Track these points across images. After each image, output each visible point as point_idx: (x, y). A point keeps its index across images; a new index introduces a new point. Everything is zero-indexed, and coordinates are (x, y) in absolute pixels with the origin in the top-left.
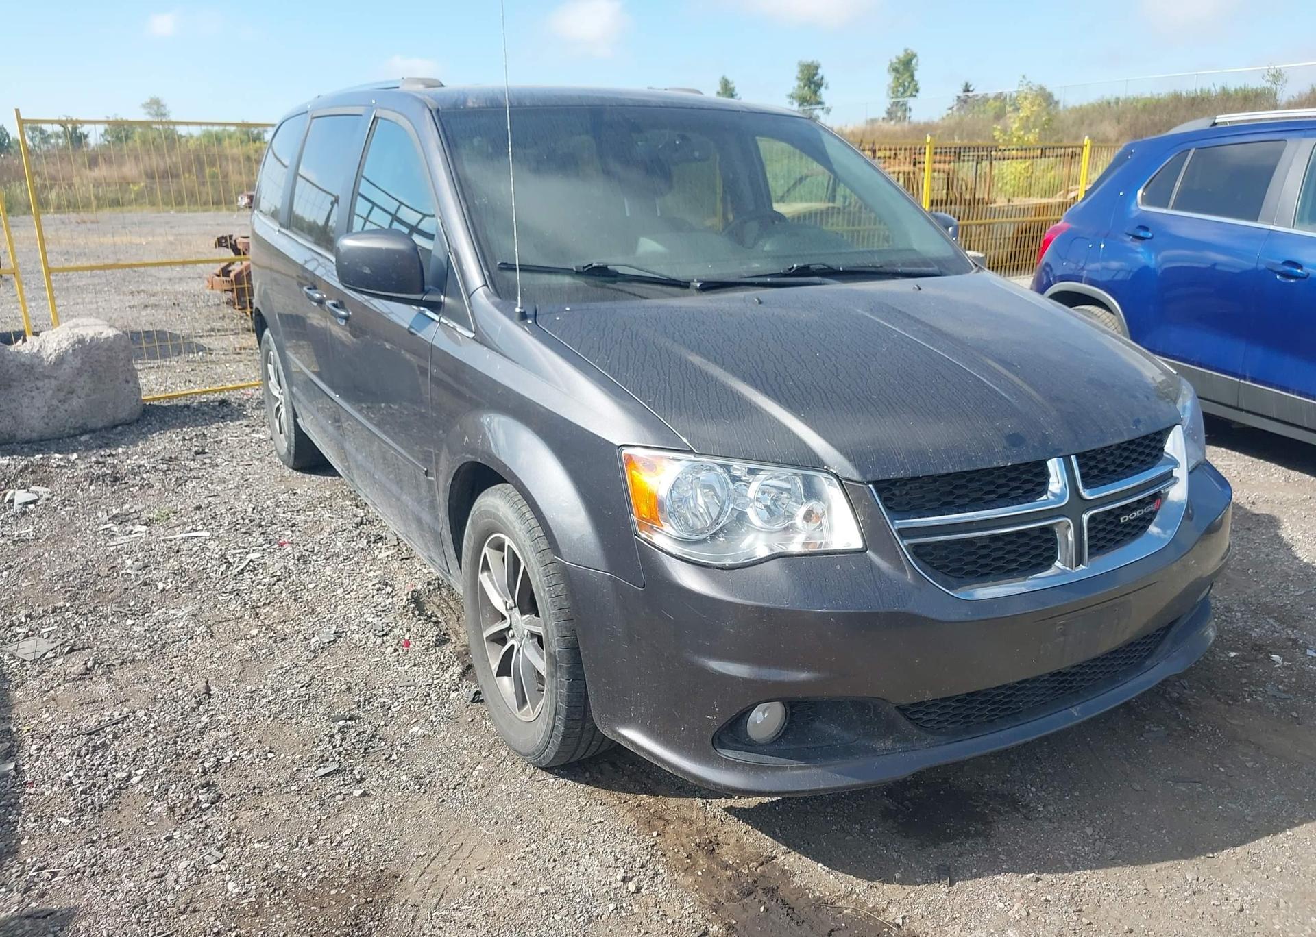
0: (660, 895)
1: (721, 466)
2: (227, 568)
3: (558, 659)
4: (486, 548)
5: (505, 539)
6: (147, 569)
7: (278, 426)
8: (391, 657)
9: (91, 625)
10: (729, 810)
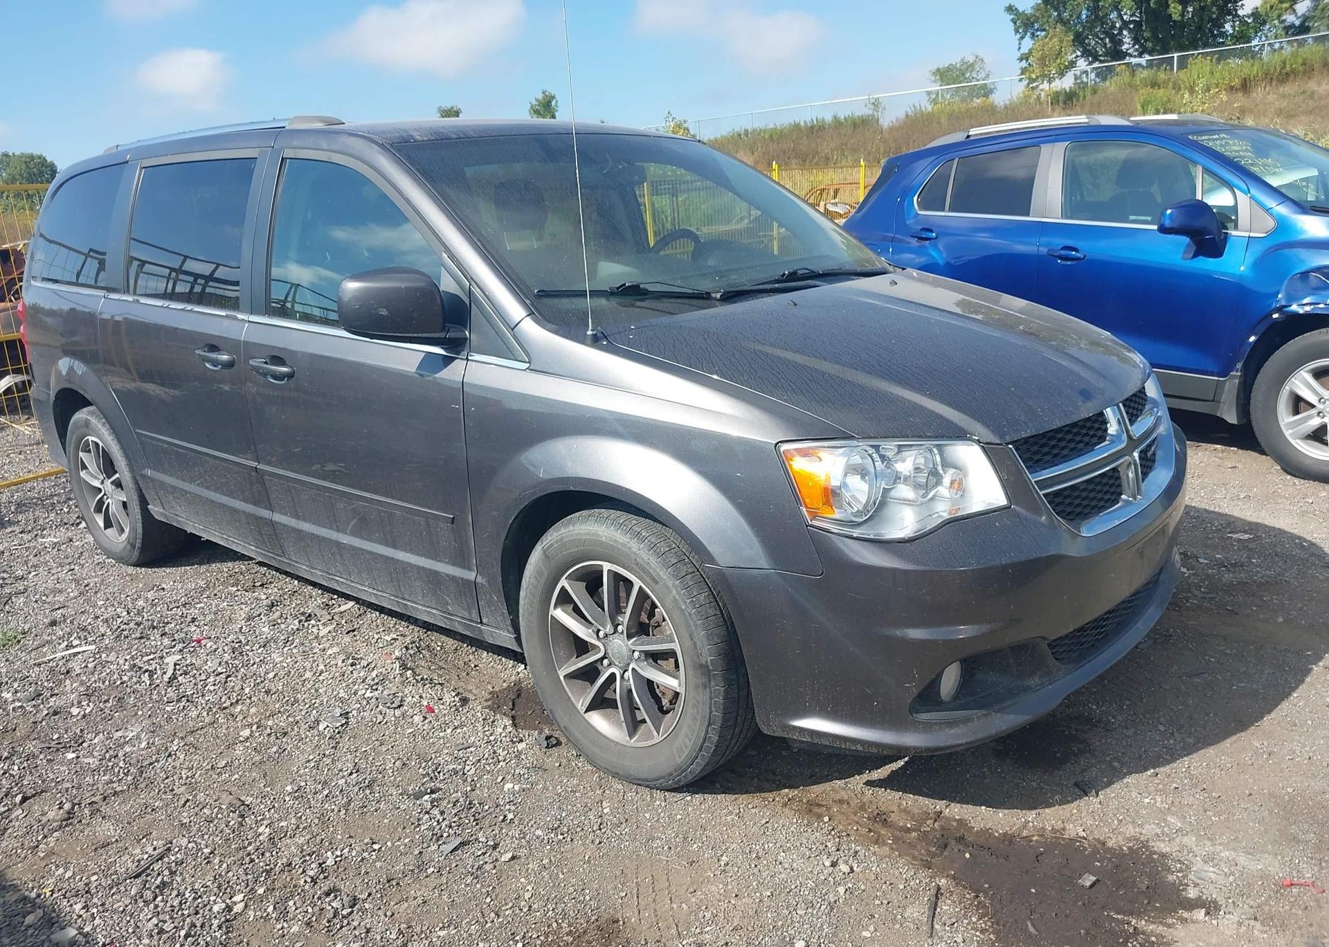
0: (873, 869)
1: (872, 446)
2: (151, 676)
3: (711, 668)
4: (563, 583)
5: (602, 566)
6: (41, 698)
7: (100, 521)
8: (423, 725)
9: (24, 768)
10: (869, 783)
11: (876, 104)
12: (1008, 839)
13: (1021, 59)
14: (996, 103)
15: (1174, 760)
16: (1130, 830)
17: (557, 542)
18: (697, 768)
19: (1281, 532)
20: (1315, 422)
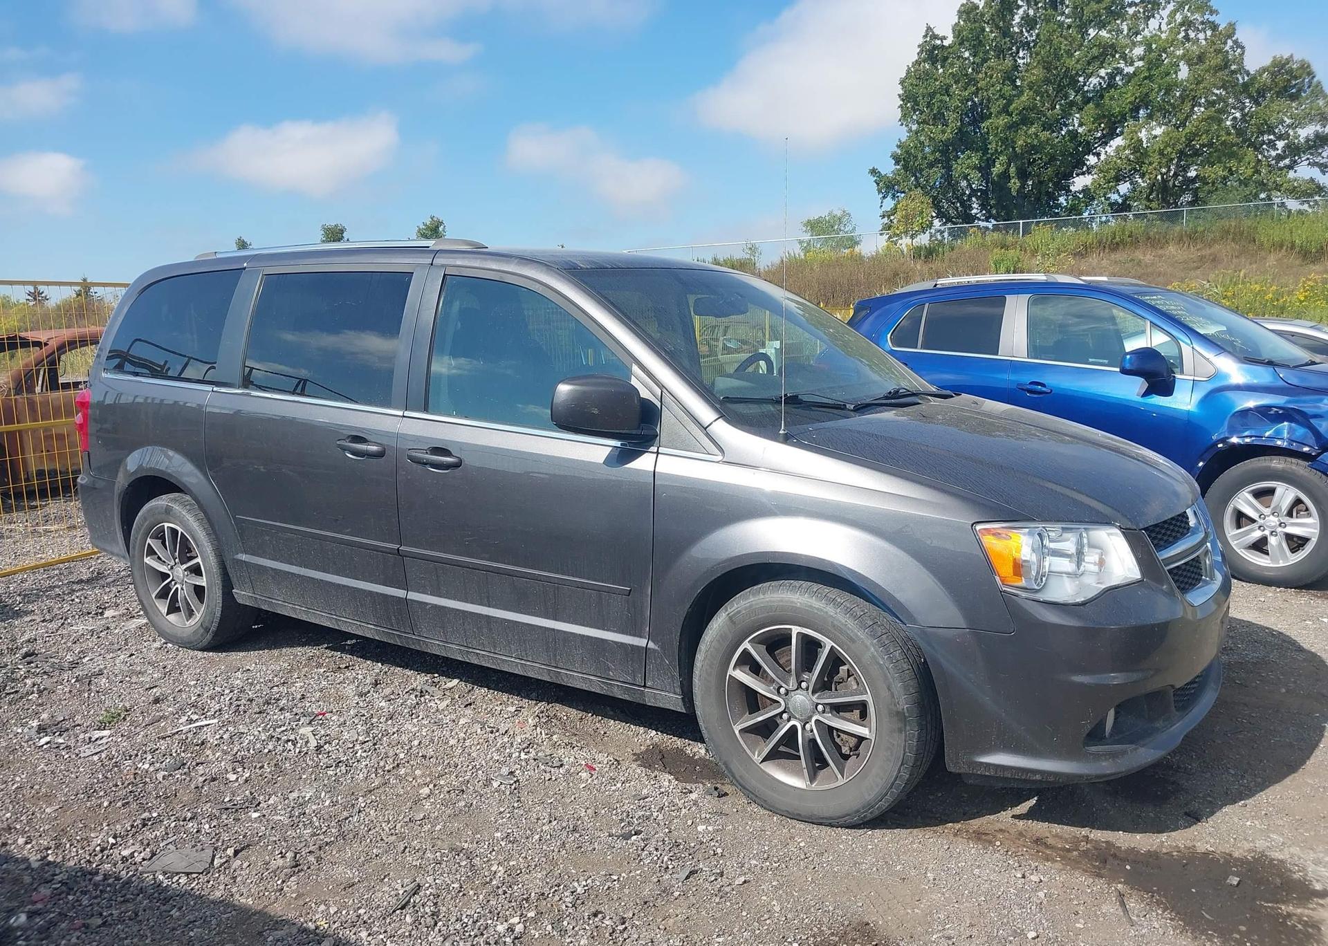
0: (1057, 879)
2: (295, 745)
3: (907, 714)
4: (746, 645)
5: (790, 629)
6: (186, 767)
7: (163, 608)
8: (593, 781)
9: (214, 827)
10: (1014, 817)
11: (753, 249)
12: (1150, 854)
13: (883, 217)
14: (863, 254)
15: (1253, 795)
16: (1247, 846)
17: (746, 609)
18: (884, 805)
19: (1250, 624)
20: (1257, 534)
